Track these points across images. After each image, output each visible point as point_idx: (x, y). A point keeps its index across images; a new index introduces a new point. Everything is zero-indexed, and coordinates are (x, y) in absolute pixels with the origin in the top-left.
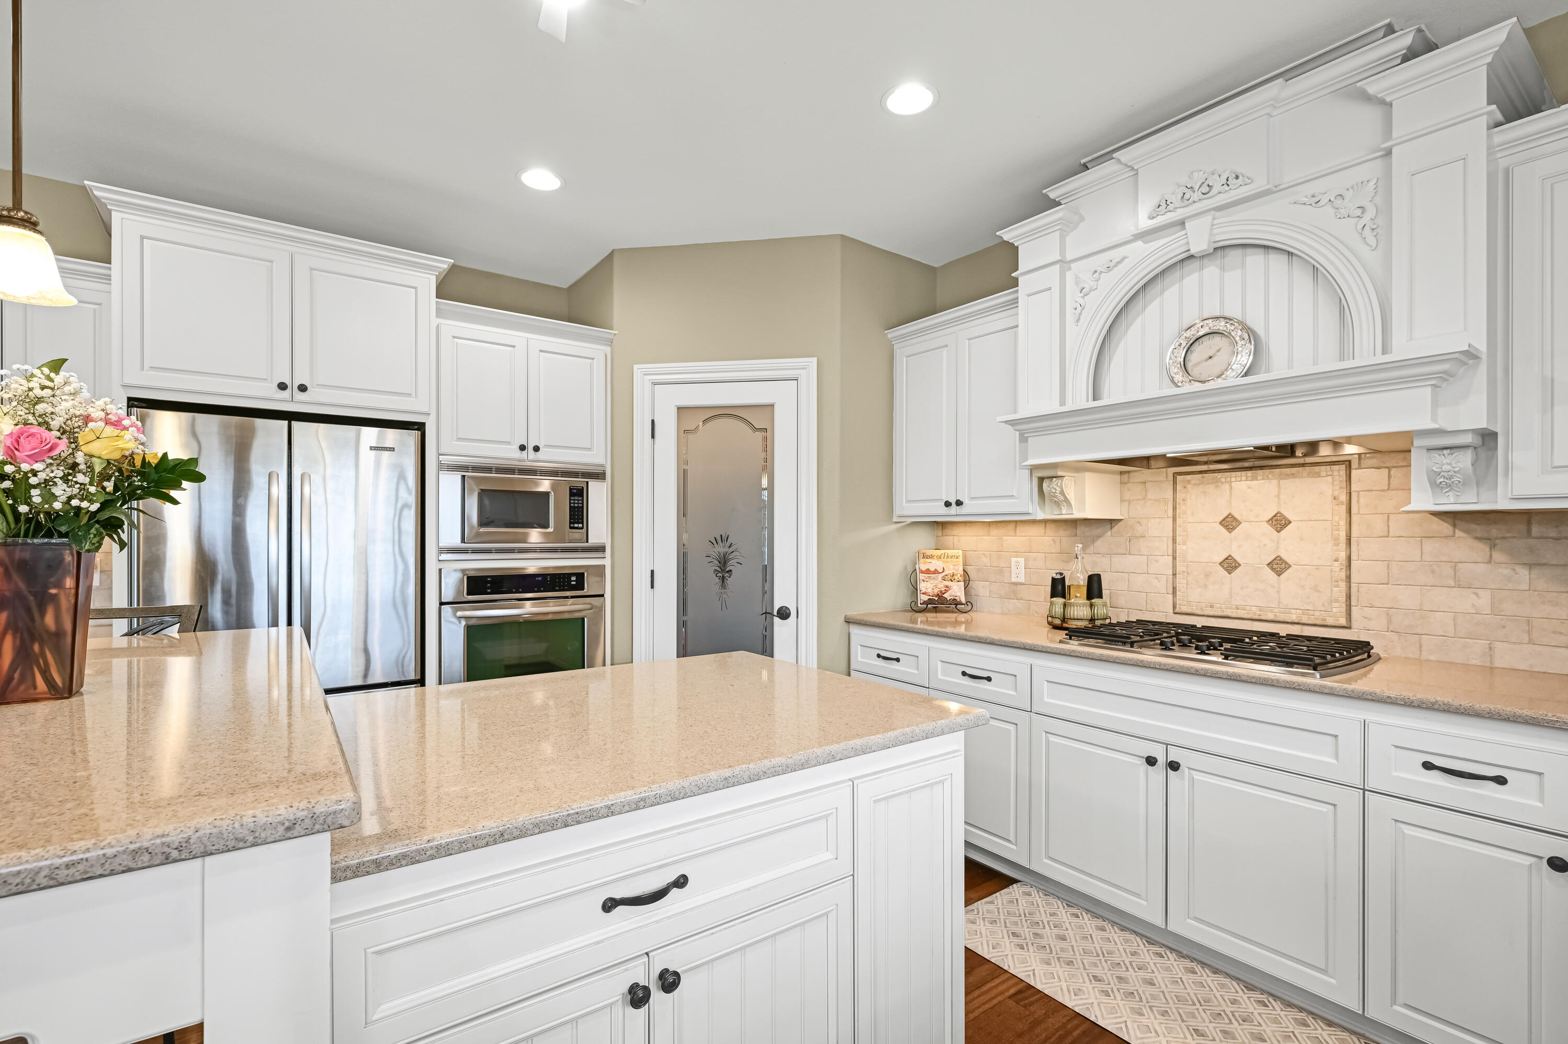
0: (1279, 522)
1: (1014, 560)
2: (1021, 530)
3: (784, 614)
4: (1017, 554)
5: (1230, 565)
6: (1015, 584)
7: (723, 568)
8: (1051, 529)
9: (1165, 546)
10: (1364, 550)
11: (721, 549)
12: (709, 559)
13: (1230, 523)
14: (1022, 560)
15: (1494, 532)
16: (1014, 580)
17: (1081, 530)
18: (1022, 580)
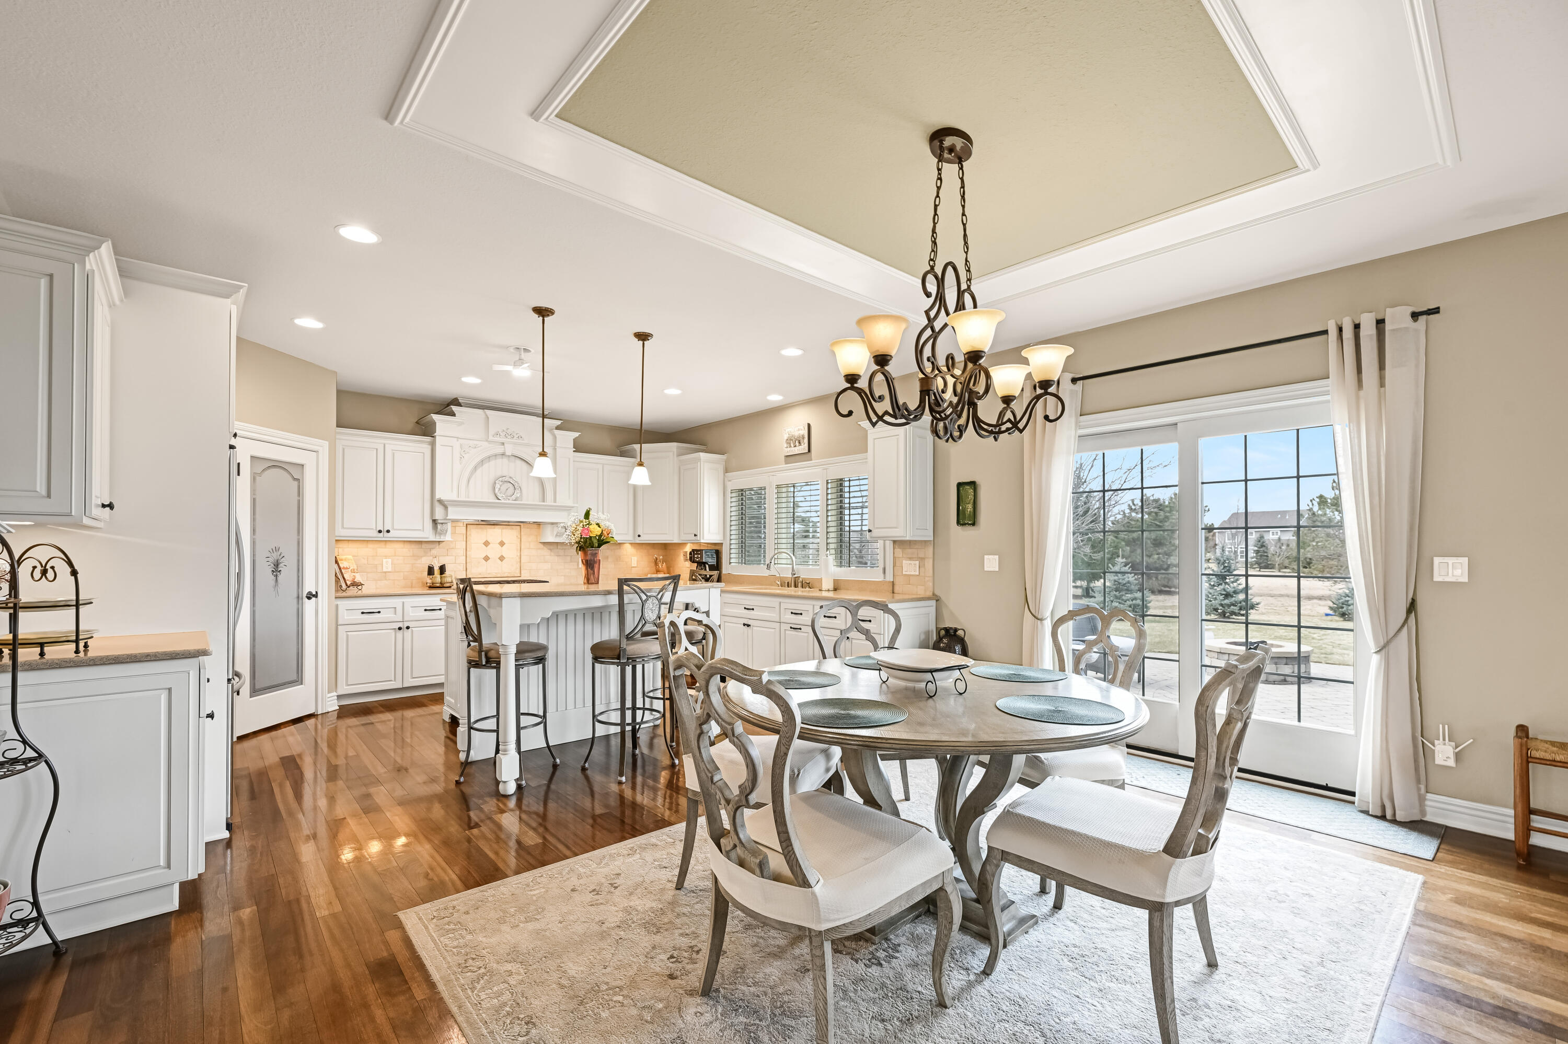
0: (502, 544)
1: (385, 560)
2: (389, 545)
3: (310, 596)
4: (386, 557)
5: (487, 559)
6: (385, 572)
7: (276, 568)
8: (408, 546)
9: (462, 552)
10: (524, 553)
11: (275, 556)
12: (269, 563)
13: (486, 544)
14: (390, 560)
15: (552, 547)
16: (385, 570)
17: (424, 546)
18: (390, 570)
